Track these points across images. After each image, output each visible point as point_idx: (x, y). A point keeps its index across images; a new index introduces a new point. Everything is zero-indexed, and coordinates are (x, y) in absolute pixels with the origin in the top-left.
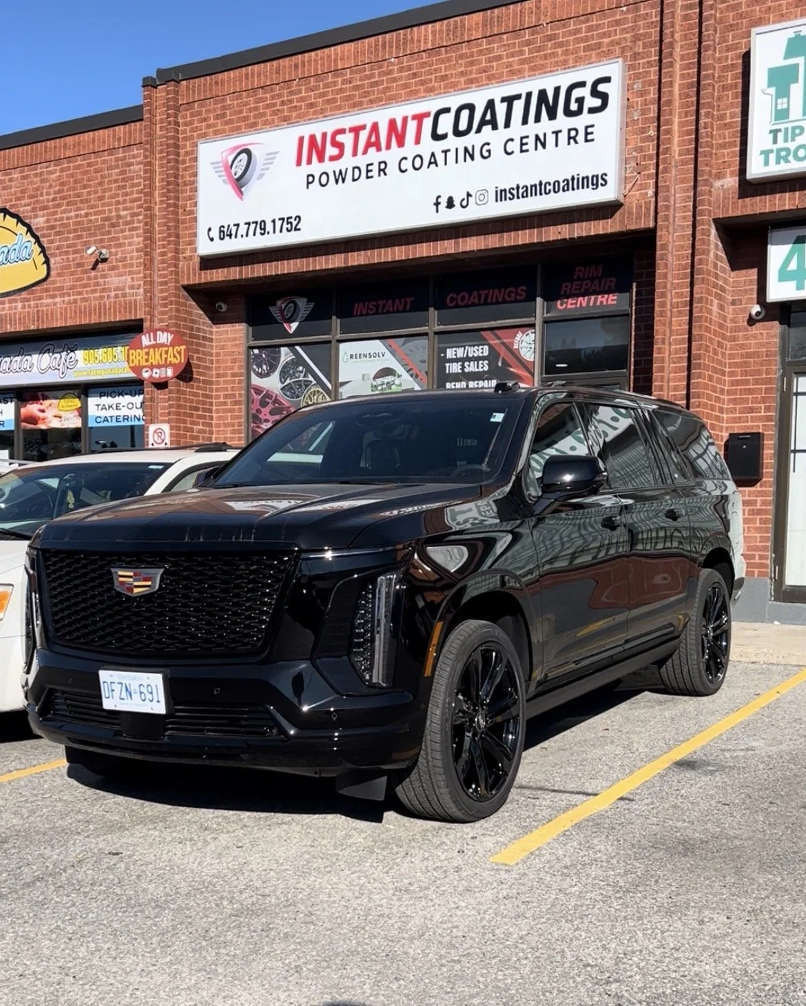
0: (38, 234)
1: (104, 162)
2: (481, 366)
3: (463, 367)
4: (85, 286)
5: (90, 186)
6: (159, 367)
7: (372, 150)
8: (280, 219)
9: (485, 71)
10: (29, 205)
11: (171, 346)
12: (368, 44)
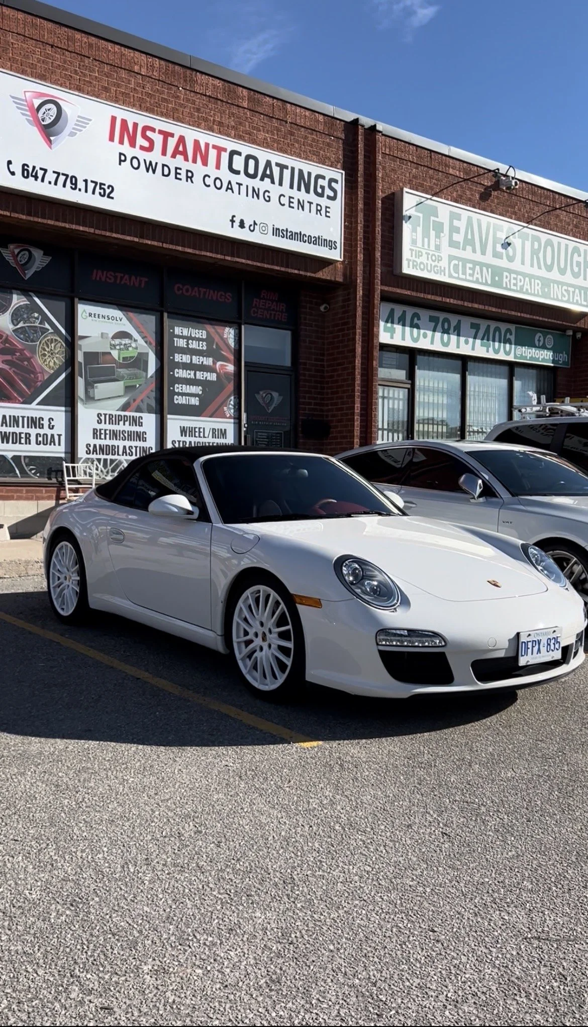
2: (201, 345)
3: (188, 344)
8: (92, 182)
12: (160, 65)
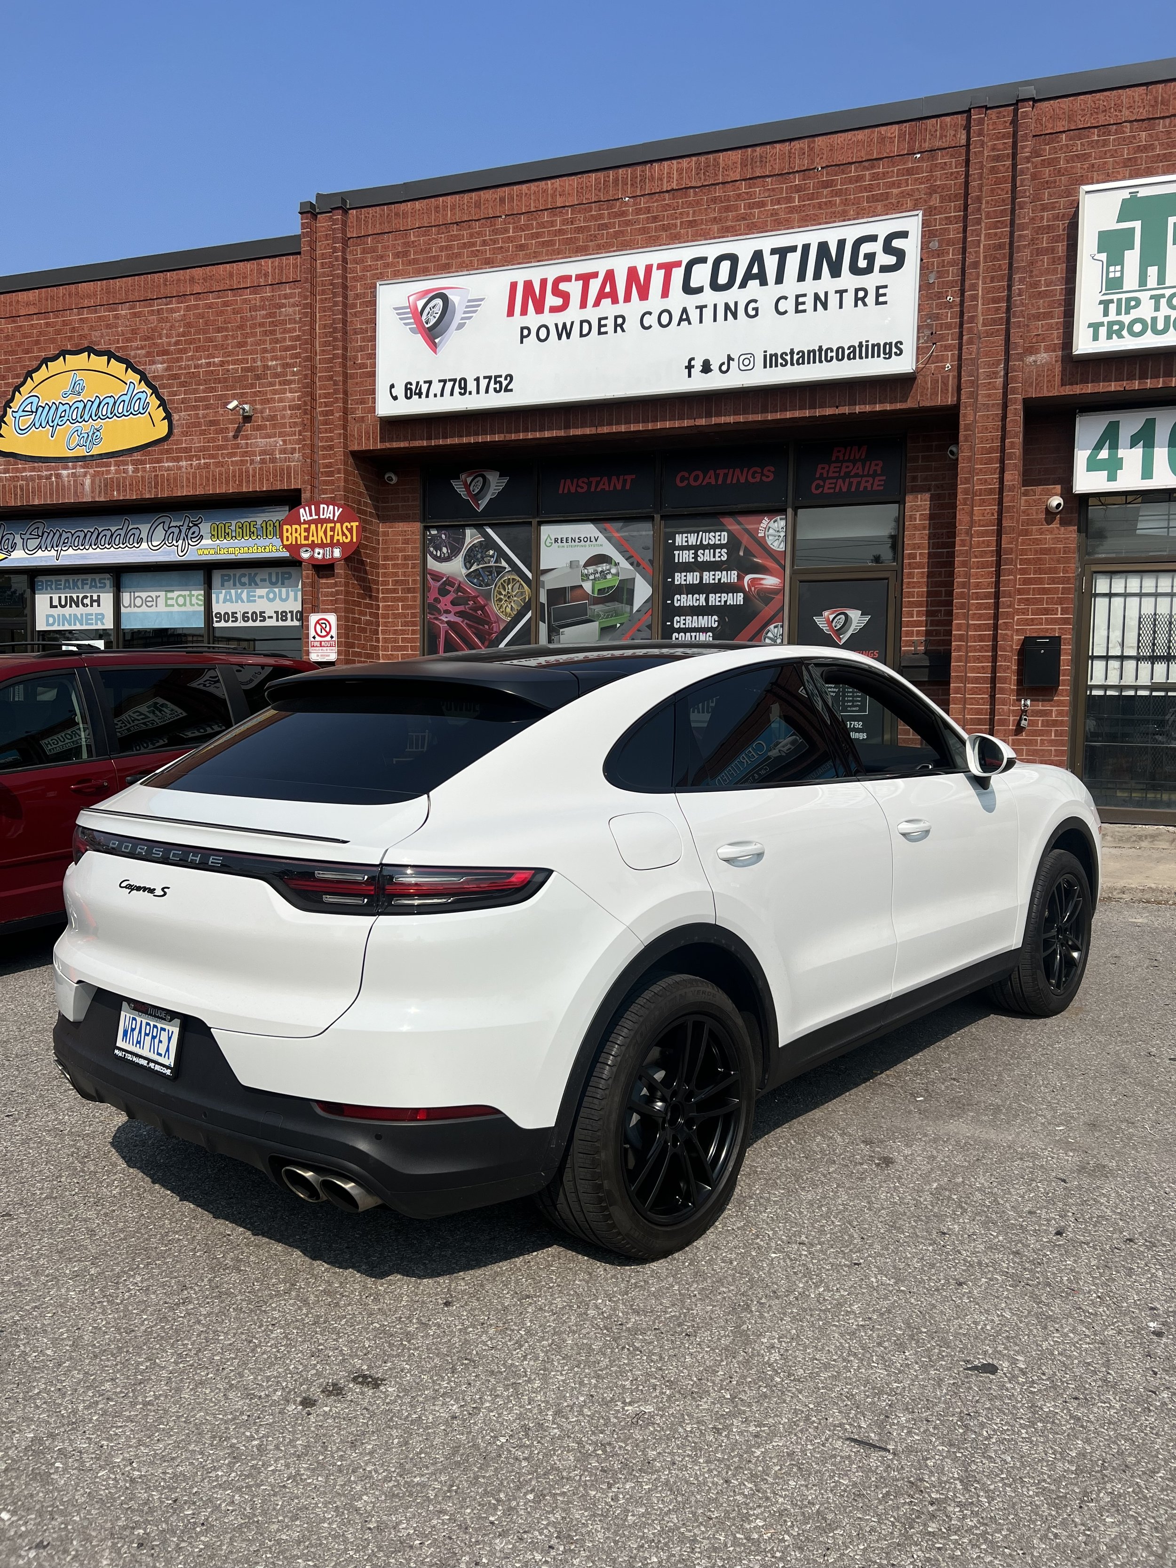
0: (157, 384)
1: (245, 301)
2: (717, 555)
3: (696, 556)
4: (220, 448)
5: (226, 329)
6: (322, 546)
7: (606, 302)
8: (485, 378)
9: (744, 219)
10: (142, 348)
11: (338, 521)
12: (596, 180)
